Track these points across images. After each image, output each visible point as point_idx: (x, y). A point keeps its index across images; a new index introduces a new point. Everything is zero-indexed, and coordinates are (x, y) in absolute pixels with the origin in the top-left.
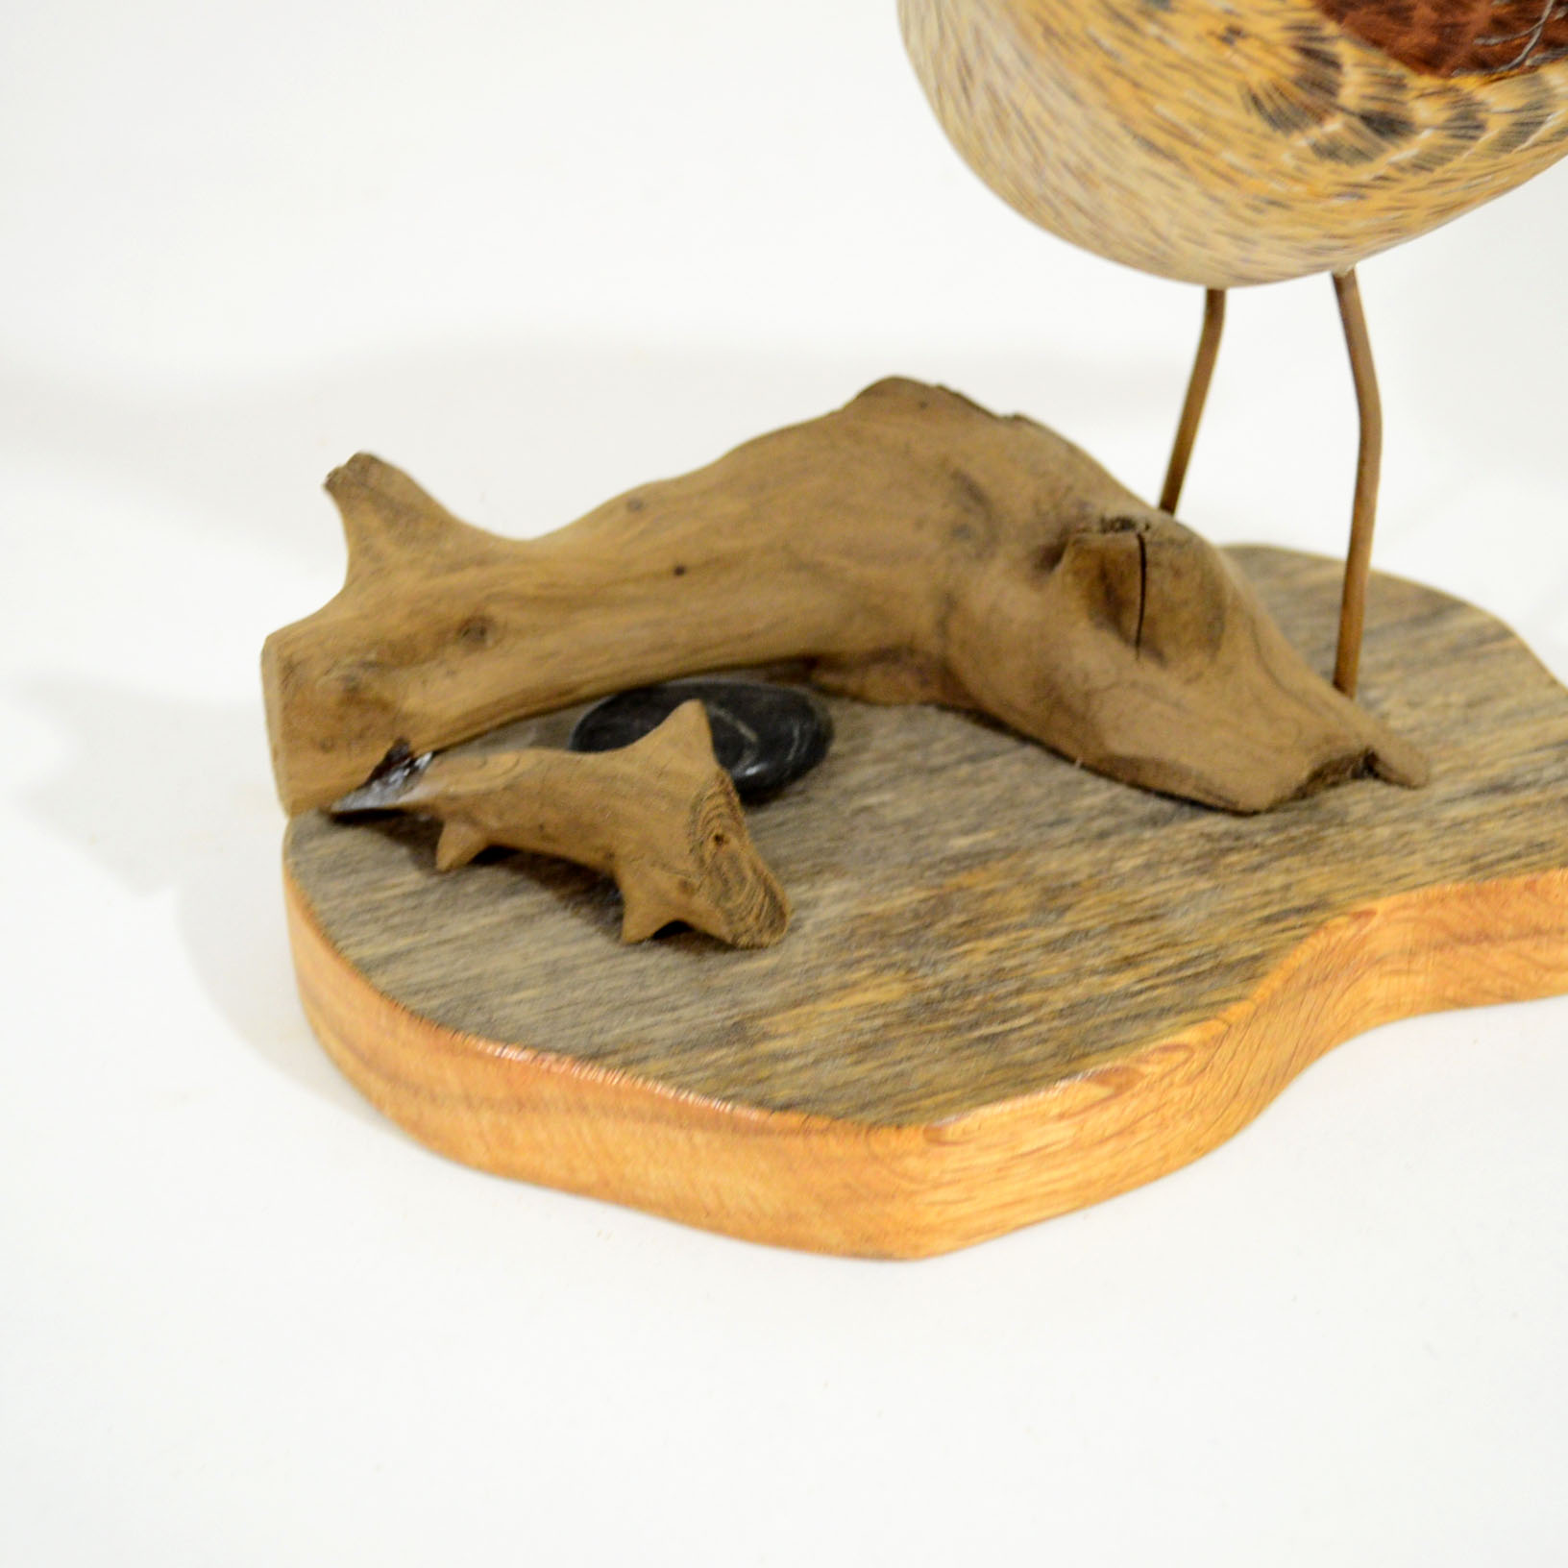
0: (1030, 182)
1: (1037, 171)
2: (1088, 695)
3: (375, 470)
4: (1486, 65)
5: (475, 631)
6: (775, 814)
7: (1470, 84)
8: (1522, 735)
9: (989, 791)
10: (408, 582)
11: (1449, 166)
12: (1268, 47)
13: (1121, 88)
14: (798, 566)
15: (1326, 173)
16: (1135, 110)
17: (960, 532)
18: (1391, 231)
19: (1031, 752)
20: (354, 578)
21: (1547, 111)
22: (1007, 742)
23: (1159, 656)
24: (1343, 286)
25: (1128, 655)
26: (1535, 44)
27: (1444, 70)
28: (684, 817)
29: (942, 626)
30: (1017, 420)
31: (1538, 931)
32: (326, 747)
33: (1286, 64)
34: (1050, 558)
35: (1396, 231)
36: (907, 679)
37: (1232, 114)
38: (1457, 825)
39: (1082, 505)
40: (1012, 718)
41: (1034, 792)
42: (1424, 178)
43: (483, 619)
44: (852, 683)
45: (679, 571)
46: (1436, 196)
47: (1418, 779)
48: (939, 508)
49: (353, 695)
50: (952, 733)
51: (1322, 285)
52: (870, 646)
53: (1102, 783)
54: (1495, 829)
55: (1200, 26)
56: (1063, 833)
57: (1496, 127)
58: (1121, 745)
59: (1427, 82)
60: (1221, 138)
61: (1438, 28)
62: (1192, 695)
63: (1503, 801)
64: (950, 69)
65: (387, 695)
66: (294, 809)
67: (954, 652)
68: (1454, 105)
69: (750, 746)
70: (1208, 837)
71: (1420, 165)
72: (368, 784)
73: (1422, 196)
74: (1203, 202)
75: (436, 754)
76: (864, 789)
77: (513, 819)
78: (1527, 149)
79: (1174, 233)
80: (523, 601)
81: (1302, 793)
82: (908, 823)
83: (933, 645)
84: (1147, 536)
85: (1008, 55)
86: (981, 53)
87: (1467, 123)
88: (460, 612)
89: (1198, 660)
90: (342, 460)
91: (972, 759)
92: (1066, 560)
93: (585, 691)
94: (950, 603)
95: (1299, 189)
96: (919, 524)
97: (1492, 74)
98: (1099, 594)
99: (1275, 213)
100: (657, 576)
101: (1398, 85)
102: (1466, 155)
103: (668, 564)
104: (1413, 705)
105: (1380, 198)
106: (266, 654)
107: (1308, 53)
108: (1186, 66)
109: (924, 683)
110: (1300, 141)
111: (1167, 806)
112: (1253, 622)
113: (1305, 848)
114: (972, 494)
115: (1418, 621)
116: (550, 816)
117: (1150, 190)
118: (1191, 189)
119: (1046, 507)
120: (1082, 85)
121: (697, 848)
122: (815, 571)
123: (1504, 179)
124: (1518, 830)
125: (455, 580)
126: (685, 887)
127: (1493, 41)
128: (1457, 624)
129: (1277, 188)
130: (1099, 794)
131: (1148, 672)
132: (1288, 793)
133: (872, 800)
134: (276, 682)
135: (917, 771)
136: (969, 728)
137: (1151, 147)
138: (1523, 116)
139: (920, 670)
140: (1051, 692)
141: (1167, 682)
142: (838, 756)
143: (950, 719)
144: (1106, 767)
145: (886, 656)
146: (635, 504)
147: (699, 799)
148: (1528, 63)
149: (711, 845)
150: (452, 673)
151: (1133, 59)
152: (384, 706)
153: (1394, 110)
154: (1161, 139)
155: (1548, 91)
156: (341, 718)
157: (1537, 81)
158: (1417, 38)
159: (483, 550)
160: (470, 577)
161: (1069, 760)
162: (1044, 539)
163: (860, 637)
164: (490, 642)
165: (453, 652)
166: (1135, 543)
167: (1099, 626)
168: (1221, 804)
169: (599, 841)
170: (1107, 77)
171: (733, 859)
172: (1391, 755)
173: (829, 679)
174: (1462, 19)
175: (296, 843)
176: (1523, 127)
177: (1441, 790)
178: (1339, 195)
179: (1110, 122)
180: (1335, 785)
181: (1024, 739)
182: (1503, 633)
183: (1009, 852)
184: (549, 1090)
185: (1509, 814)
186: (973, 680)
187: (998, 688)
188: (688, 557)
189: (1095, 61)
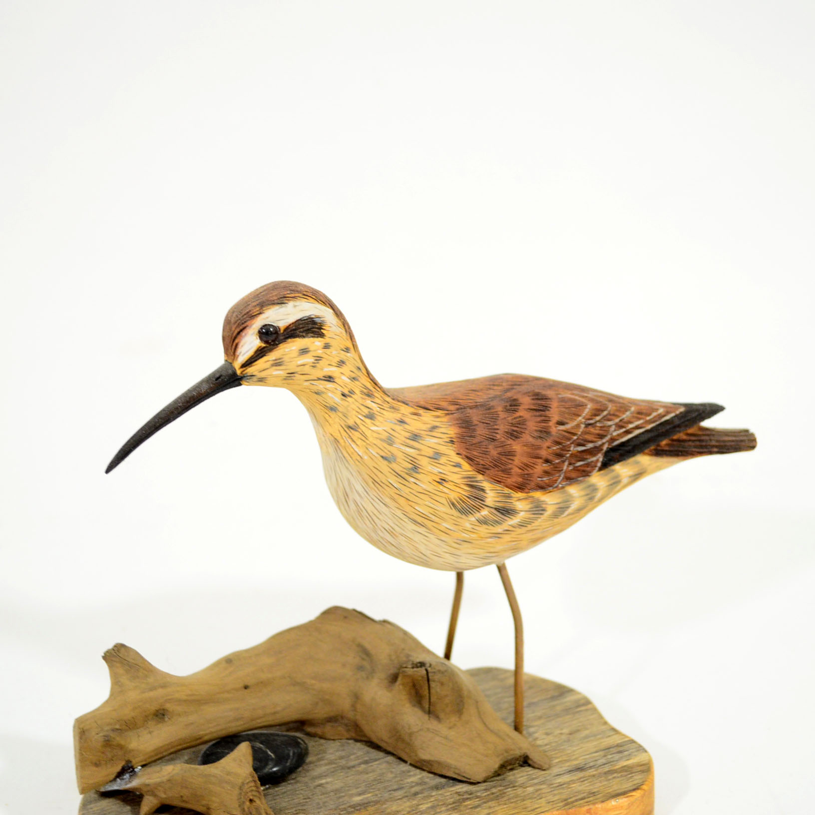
0: (373, 534)
1: (375, 531)
2: (411, 735)
3: (123, 650)
4: (542, 488)
5: (160, 715)
6: (283, 788)
7: (538, 495)
8: (591, 746)
9: (371, 776)
10: (133, 695)
11: (533, 524)
12: (456, 485)
13: (402, 501)
14: (295, 684)
15: (483, 530)
16: (408, 509)
17: (360, 668)
18: (514, 549)
19: (390, 758)
20: (112, 694)
21: (570, 503)
22: (381, 754)
23: (437, 718)
24: (501, 569)
25: (426, 717)
26: (563, 478)
27: (527, 490)
28: (236, 792)
29: (354, 706)
30: (385, 622)
32: (97, 765)
33: (464, 491)
35: (516, 549)
36: (341, 729)
37: (445, 509)
38: (561, 785)
39: (408, 656)
40: (383, 744)
41: (390, 776)
42: (524, 530)
43: (164, 710)
44: (319, 731)
45: (246, 687)
46: (530, 536)
47: (546, 766)
48: (352, 658)
49: (108, 743)
50: (360, 750)
51: (493, 569)
52: (325, 716)
53: (418, 771)
54: (576, 787)
55: (430, 478)
56: (400, 794)
57: (550, 510)
58: (424, 755)
59: (520, 495)
60: (442, 518)
61: (522, 476)
62: (452, 734)
63: (580, 774)
64: (341, 494)
65: (123, 743)
66: (83, 791)
67: (358, 717)
68: (532, 503)
69: (272, 759)
70: (458, 793)
71: (521, 525)
72: (115, 780)
73: (524, 536)
74: (438, 542)
75: (143, 766)
76: (320, 777)
77: (170, 794)
78: (565, 517)
79: (428, 553)
80: (180, 702)
81: (497, 774)
82: (336, 791)
83: (351, 715)
84: (429, 669)
85: (360, 489)
86: (351, 488)
87: (538, 509)
88: (153, 707)
89: (454, 719)
90: (110, 646)
91: (366, 762)
92: (399, 679)
93: (206, 738)
94: (357, 697)
95: (474, 536)
96: (344, 665)
97: (546, 490)
98: (413, 692)
99: (466, 545)
100: (236, 690)
101: (509, 496)
102: (539, 520)
103: (242, 685)
104: (547, 734)
105: (507, 538)
106: (74, 727)
107: (471, 486)
108: (426, 493)
109: (348, 731)
110: (472, 519)
111: (443, 780)
112: (477, 702)
113: (497, 798)
114: (365, 653)
115: (553, 698)
116: (185, 792)
117: (417, 538)
119: (393, 657)
120: (388, 500)
121: (241, 805)
122: (302, 685)
123: (558, 528)
124: (585, 787)
125: (152, 694)
127: (544, 479)
128: (570, 698)
129: (466, 536)
130: (417, 776)
131: (433, 724)
132: (491, 774)
133: (323, 781)
134: (77, 738)
135: (343, 768)
136: (367, 749)
137: (415, 522)
138: (561, 505)
139: (346, 725)
140: (397, 733)
141: (442, 728)
142: (311, 763)
143: (358, 744)
144: (418, 764)
145: (332, 720)
146: (229, 660)
147: (243, 784)
148: (560, 486)
149: (248, 803)
150: (150, 733)
151: (405, 491)
152: (121, 747)
153: (507, 506)
154: (419, 519)
155: (570, 496)
156: (103, 753)
157: (565, 492)
158: (515, 479)
159: (165, 681)
160: (160, 692)
161: (405, 762)
162: (393, 671)
163: (321, 712)
164: (166, 719)
165: (151, 723)
166: (425, 672)
167: (414, 706)
168: (465, 779)
169: (204, 802)
170: (396, 497)
171: (257, 809)
172: (535, 756)
173: (310, 729)
174: (531, 472)
175: (84, 805)
176: (561, 509)
177: (555, 770)
178: (491, 537)
179: (399, 513)
180: (512, 769)
181: (388, 753)
182: (587, 702)
183: (376, 802)
185: (582, 780)
186: (367, 729)
187: (379, 731)
188: (250, 681)
189: (392, 492)
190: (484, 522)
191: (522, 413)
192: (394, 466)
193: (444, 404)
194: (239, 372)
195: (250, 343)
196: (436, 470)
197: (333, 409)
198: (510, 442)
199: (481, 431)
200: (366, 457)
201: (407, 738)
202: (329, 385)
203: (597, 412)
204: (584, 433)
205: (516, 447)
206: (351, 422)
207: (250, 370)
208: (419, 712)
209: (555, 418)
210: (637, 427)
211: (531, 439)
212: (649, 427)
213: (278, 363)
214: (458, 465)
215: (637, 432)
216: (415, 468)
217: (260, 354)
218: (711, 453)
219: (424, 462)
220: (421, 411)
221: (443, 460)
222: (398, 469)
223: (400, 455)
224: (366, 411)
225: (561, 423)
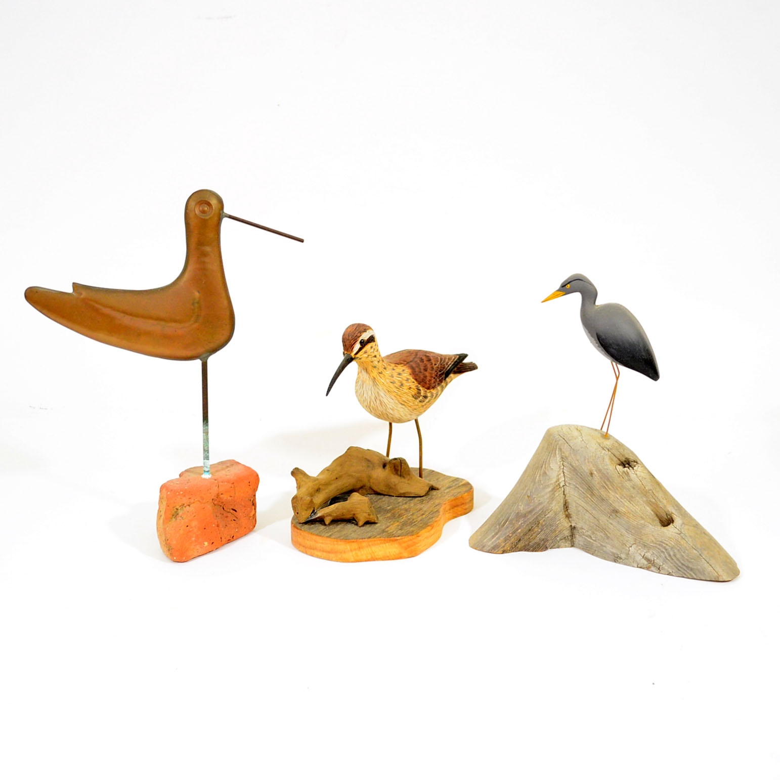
2: (395, 485)
3: (297, 470)
4: (433, 388)
5: (318, 490)
7: (432, 390)
8: (447, 481)
13: (398, 397)
15: (420, 404)
16: (400, 400)
17: (368, 466)
19: (387, 497)
22: (382, 496)
23: (404, 477)
25: (399, 478)
27: (430, 389)
31: (463, 504)
32: (306, 510)
33: (416, 391)
34: (384, 466)
36: (364, 491)
37: (410, 398)
38: (447, 493)
40: (383, 493)
41: (392, 501)
43: (319, 488)
45: (337, 478)
47: (439, 489)
48: (364, 463)
55: (406, 388)
56: (400, 504)
58: (402, 491)
59: (428, 391)
60: (410, 402)
61: (429, 384)
62: (409, 482)
63: (451, 489)
67: (371, 484)
68: (431, 393)
70: (418, 500)
72: (311, 515)
74: (407, 410)
75: (320, 508)
80: (323, 485)
81: (428, 493)
85: (383, 395)
87: (432, 395)
88: (315, 488)
89: (408, 478)
90: (292, 470)
92: (386, 466)
94: (370, 477)
95: (417, 407)
96: (363, 467)
98: (393, 470)
100: (334, 480)
101: (426, 391)
103: (335, 478)
107: (418, 389)
108: (405, 393)
110: (418, 401)
111: (411, 498)
113: (431, 499)
114: (368, 460)
118: (406, 409)
120: (393, 397)
122: (352, 476)
125: (313, 483)
126: (369, 515)
127: (433, 385)
129: (415, 407)
130: (400, 499)
131: (403, 480)
132: (426, 493)
136: (376, 496)
137: (402, 404)
139: (366, 489)
140: (389, 486)
141: (406, 481)
144: (399, 496)
145: (362, 488)
150: (317, 497)
153: (426, 395)
154: (403, 403)
158: (427, 385)
161: (393, 496)
162: (382, 464)
164: (320, 492)
165: (316, 494)
166: (400, 460)
168: (418, 496)
169: (352, 513)
170: (396, 396)
172: (435, 486)
174: (431, 382)
177: (442, 489)
179: (397, 401)
180: (431, 491)
181: (384, 495)
183: (396, 507)
184: (364, 544)
186: (375, 488)
187: (380, 488)
188: (337, 476)
189: (394, 394)
190: (420, 402)
191: (425, 362)
192: (395, 385)
193: (402, 362)
194: (353, 357)
195: (357, 346)
196: (408, 384)
197: (375, 367)
198: (425, 372)
199: (417, 370)
200: (385, 383)
201: (394, 487)
202: (375, 359)
203: (441, 359)
204: (441, 367)
205: (427, 374)
206: (380, 371)
207: (357, 356)
208: (396, 476)
209: (434, 363)
210: (450, 364)
211: (430, 371)
212: (453, 363)
213: (365, 352)
214: (414, 382)
215: (450, 366)
216: (402, 385)
217: (360, 349)
218: (467, 371)
219: (404, 382)
220: (397, 365)
221: (410, 381)
222: (397, 386)
223: (396, 381)
224: (383, 367)
225: (435, 365)
